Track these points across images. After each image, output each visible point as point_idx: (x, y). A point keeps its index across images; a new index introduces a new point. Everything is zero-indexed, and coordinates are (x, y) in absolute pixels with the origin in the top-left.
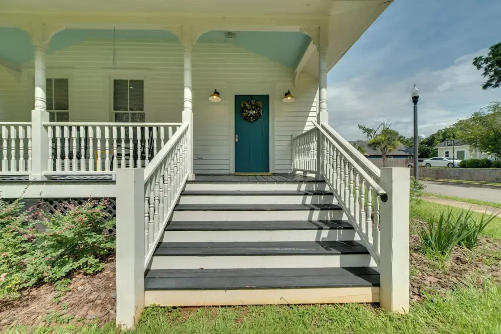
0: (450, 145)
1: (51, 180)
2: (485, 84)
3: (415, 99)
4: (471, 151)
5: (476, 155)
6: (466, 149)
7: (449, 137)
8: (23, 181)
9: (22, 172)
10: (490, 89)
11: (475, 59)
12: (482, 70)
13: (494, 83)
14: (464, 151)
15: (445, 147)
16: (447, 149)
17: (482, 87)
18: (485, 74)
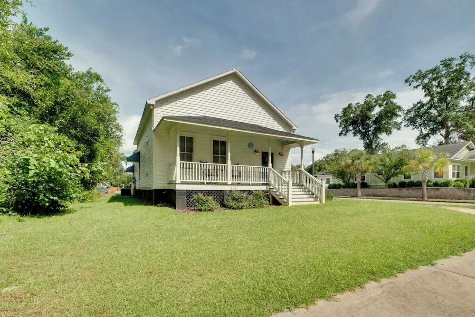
0: (323, 175)
1: (233, 184)
2: (340, 132)
3: (313, 152)
4: (333, 179)
5: (335, 181)
6: (330, 177)
7: (322, 169)
8: (226, 184)
9: (226, 181)
10: (342, 136)
11: (335, 115)
12: (339, 124)
13: (344, 132)
14: (329, 179)
15: (321, 175)
16: (322, 177)
17: (339, 134)
18: (340, 126)
